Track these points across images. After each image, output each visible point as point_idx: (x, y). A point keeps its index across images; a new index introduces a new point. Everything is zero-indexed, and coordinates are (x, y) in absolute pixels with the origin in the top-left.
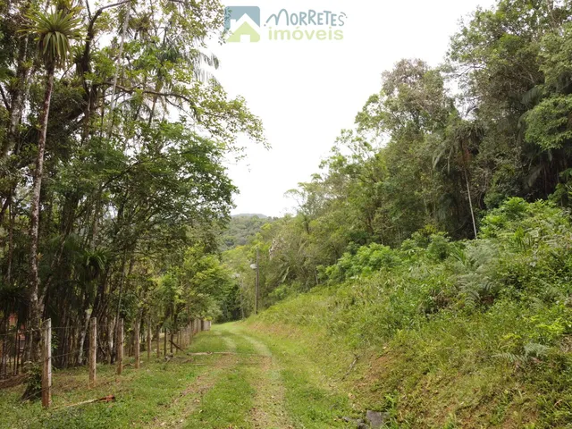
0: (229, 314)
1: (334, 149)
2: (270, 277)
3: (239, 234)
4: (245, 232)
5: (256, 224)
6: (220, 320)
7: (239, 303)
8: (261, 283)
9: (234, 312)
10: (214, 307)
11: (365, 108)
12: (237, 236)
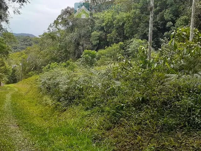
1: (49, 29)
3: (20, 44)
4: (23, 43)
5: (28, 40)
6: (8, 83)
7: (16, 77)
9: (13, 80)
10: (6, 78)
11: (57, 19)
12: (19, 45)
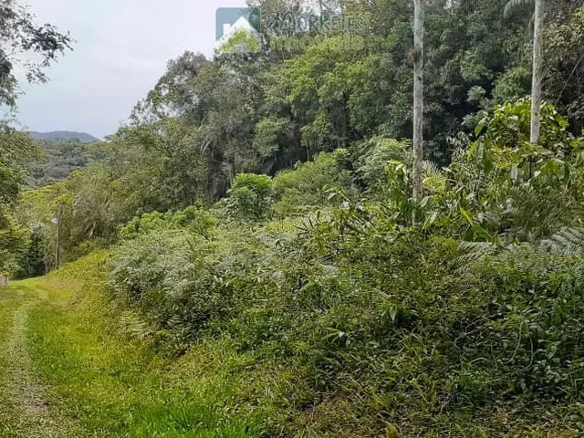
0: (31, 269)
2: (75, 231)
3: (51, 163)
4: (60, 160)
5: (76, 150)
6: (20, 276)
7: (42, 256)
8: (64, 236)
10: (12, 263)
11: (157, 88)
12: (49, 166)
